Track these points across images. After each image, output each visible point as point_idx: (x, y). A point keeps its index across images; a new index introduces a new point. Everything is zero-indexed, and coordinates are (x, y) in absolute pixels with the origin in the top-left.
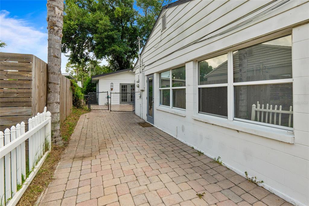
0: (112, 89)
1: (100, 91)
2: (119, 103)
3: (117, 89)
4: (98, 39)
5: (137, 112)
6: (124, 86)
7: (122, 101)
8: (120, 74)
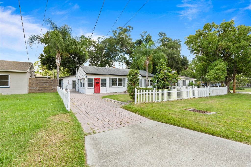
0: (69, 83)
1: (63, 83)
2: (72, 89)
3: (71, 83)
4: (63, 62)
5: (76, 90)
6: (74, 81)
7: (73, 88)
8: (66, 78)
